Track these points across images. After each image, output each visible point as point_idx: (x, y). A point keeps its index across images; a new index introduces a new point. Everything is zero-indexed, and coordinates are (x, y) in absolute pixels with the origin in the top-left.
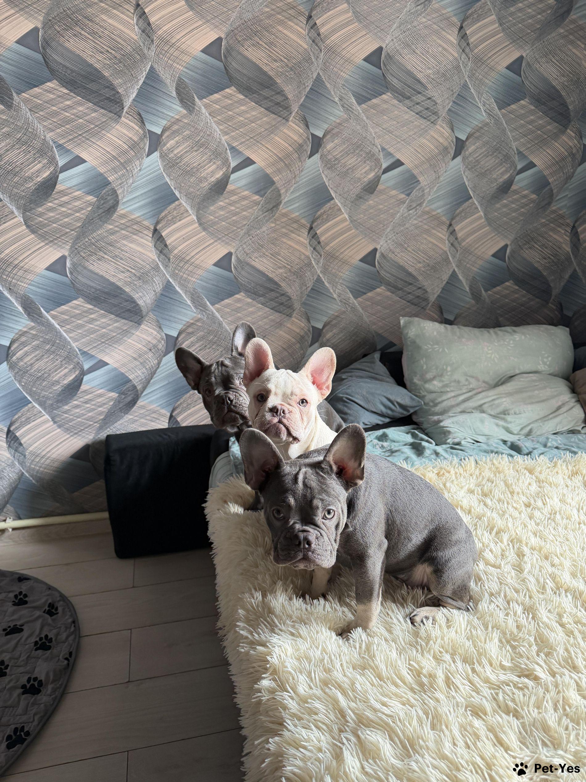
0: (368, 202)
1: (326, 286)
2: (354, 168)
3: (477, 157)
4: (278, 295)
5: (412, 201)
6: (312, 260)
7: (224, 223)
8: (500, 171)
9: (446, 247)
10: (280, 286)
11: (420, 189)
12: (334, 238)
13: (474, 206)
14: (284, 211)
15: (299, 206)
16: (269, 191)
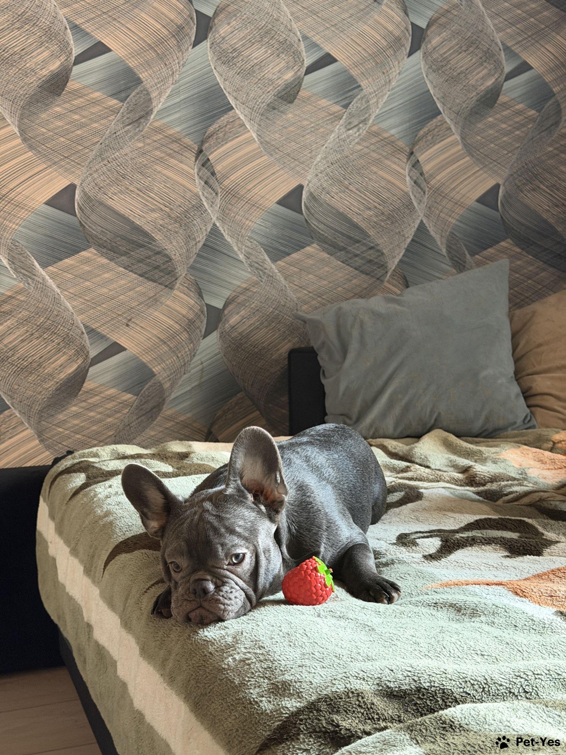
0: (286, 114)
1: (226, 241)
2: (262, 64)
3: (445, 53)
4: (150, 253)
5: (351, 116)
6: (203, 199)
7: (62, 139)
8: (481, 75)
9: (407, 185)
10: (153, 239)
11: (362, 98)
12: (234, 168)
13: (445, 126)
14: (157, 124)
15: (179, 118)
16: (133, 94)
